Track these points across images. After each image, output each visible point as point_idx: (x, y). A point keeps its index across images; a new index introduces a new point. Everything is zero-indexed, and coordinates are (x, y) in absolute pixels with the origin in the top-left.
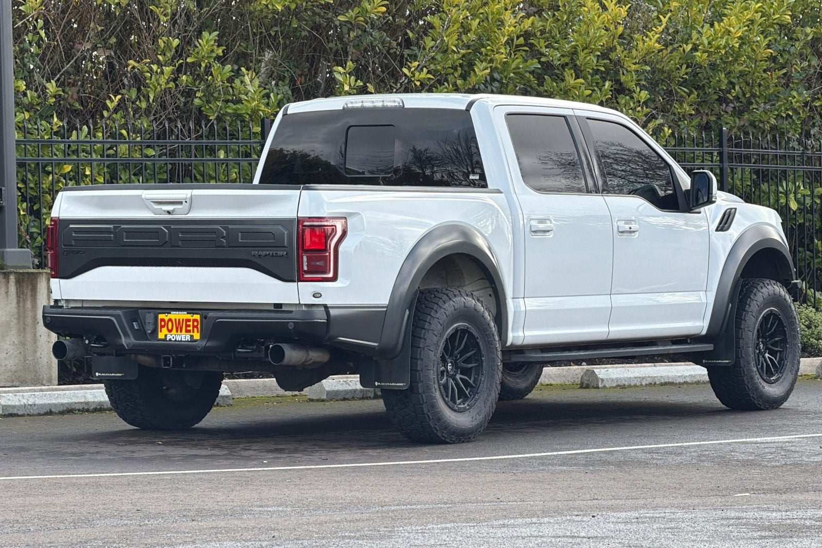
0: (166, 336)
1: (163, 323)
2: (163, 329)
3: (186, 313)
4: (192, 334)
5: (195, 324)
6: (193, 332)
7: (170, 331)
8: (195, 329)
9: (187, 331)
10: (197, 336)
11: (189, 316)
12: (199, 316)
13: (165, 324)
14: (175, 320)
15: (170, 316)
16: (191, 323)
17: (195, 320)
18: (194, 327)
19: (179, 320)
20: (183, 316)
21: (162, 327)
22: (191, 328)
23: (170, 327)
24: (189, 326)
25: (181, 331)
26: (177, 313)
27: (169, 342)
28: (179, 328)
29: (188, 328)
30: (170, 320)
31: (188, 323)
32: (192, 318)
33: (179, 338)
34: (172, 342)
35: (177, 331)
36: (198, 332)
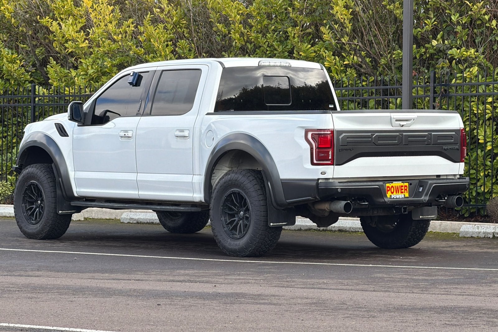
0: (391, 196)
1: (388, 189)
2: (388, 192)
3: (401, 182)
4: (404, 194)
5: (406, 188)
6: (405, 193)
7: (392, 193)
8: (406, 191)
9: (402, 192)
10: (407, 195)
11: (402, 184)
12: (408, 183)
13: (390, 189)
14: (395, 186)
15: (392, 184)
16: (403, 188)
17: (406, 186)
18: (405, 190)
19: (397, 186)
20: (399, 184)
21: (388, 191)
22: (403, 191)
23: (392, 191)
24: (402, 189)
25: (398, 193)
26: (397, 182)
27: (393, 199)
28: (397, 191)
29: (402, 191)
30: (392, 187)
31: (402, 188)
32: (404, 185)
33: (398, 197)
34: (394, 199)
35: (396, 193)
36: (407, 193)
